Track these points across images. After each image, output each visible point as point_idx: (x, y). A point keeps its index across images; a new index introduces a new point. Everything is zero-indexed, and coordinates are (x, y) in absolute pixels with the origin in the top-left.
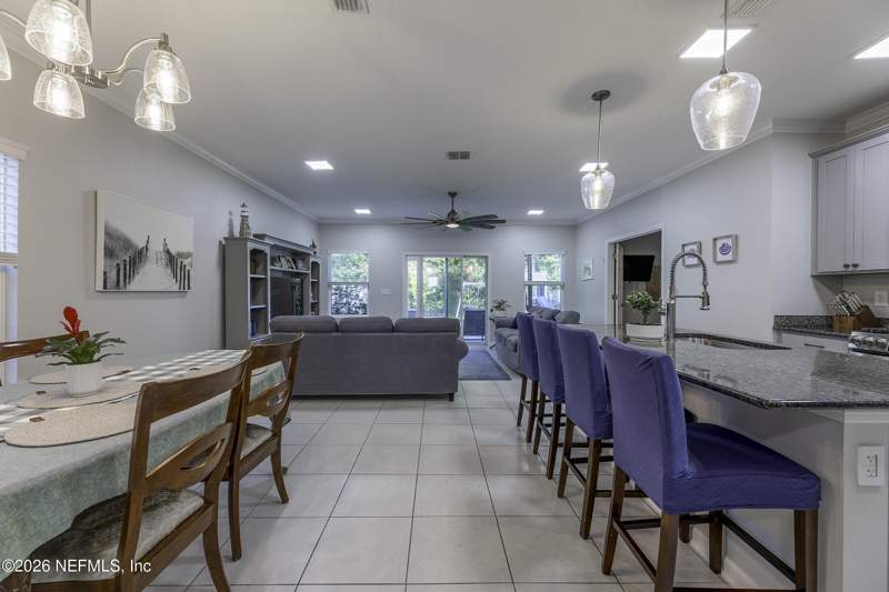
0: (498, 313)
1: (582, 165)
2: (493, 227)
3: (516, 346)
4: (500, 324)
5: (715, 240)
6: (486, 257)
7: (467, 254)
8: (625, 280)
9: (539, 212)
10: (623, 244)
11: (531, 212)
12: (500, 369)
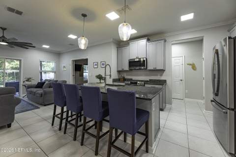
0: (27, 83)
1: (69, 35)
2: (27, 48)
3: (42, 95)
4: (29, 87)
5: (101, 62)
6: (21, 60)
7: (7, 57)
8: (75, 71)
9: (47, 47)
10: (76, 61)
11: (44, 46)
12: (33, 105)
